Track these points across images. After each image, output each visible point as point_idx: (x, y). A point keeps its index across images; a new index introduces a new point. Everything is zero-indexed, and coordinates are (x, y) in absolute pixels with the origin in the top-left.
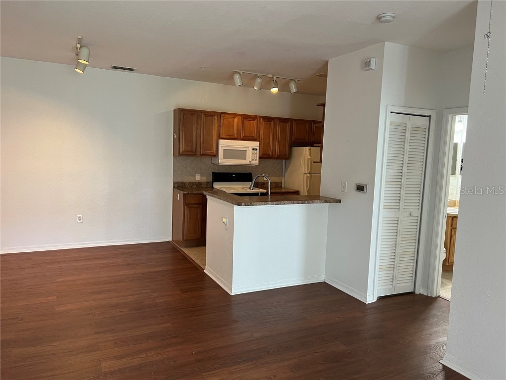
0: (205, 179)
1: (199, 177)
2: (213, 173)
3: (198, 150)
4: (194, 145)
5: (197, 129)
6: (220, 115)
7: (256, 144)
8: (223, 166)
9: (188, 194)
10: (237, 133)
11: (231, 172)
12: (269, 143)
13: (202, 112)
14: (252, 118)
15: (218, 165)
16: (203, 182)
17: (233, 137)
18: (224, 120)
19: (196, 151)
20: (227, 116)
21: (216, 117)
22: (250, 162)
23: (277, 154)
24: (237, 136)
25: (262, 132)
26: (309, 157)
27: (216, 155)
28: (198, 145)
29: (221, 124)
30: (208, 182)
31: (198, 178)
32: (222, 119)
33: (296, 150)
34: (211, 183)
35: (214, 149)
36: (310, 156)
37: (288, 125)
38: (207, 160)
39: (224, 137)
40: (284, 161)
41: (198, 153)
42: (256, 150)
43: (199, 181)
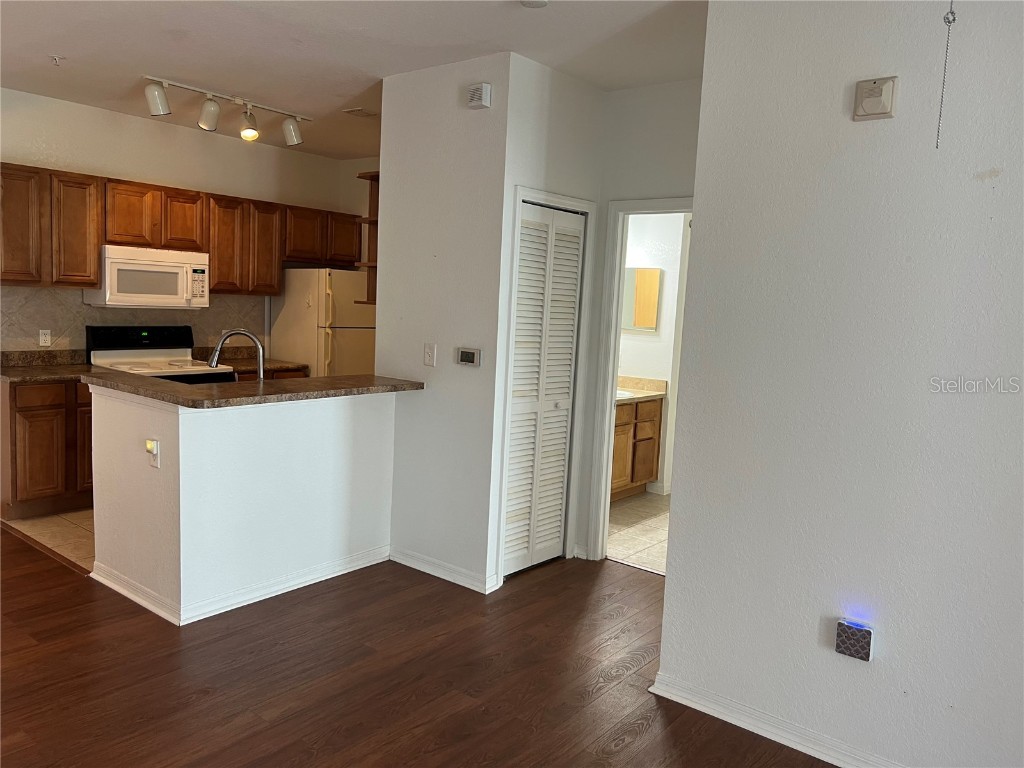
0: (64, 344)
1: (49, 338)
2: (87, 327)
3: (45, 270)
4: (33, 257)
5: (41, 216)
6: (105, 184)
7: (202, 259)
8: (115, 310)
9: (23, 382)
10: (152, 232)
11: (136, 325)
12: (232, 258)
13: (52, 174)
14: (192, 197)
15: (104, 309)
16: (61, 352)
17: (141, 241)
18: (118, 199)
19: (39, 271)
20: (123, 187)
21: (92, 189)
22: (189, 301)
23: (253, 283)
24: (152, 239)
25: (213, 231)
26: (329, 291)
27: (97, 284)
28: (46, 258)
29: (108, 207)
30: (73, 351)
31: (45, 341)
32: (109, 194)
33: (298, 276)
34: (85, 353)
35: (91, 268)
36: (331, 288)
37: (276, 218)
38: (71, 296)
39: (118, 239)
40: (267, 299)
41: (46, 278)
42: (203, 272)
43: (50, 349)
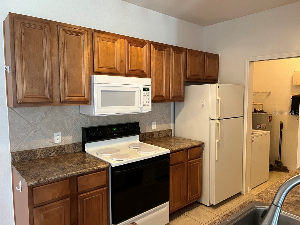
0: (69, 140)
1: (60, 137)
2: (82, 128)
3: (56, 93)
4: (47, 84)
5: (51, 55)
6: (94, 33)
7: (147, 82)
8: (99, 117)
9: (38, 185)
10: (120, 66)
11: (110, 124)
12: (162, 81)
13: (59, 25)
14: (141, 43)
15: (92, 117)
16: (68, 145)
17: (114, 71)
18: (101, 44)
20: (103, 36)
21: (85, 37)
22: (141, 108)
23: (172, 95)
24: (120, 70)
25: (153, 64)
26: (218, 98)
27: (88, 101)
28: (56, 85)
29: (95, 49)
30: (75, 144)
31: (58, 140)
32: (96, 40)
34: (81, 147)
35: (85, 92)
36: (219, 95)
38: (73, 109)
39: (101, 70)
40: (172, 103)
41: (56, 99)
43: (60, 145)
